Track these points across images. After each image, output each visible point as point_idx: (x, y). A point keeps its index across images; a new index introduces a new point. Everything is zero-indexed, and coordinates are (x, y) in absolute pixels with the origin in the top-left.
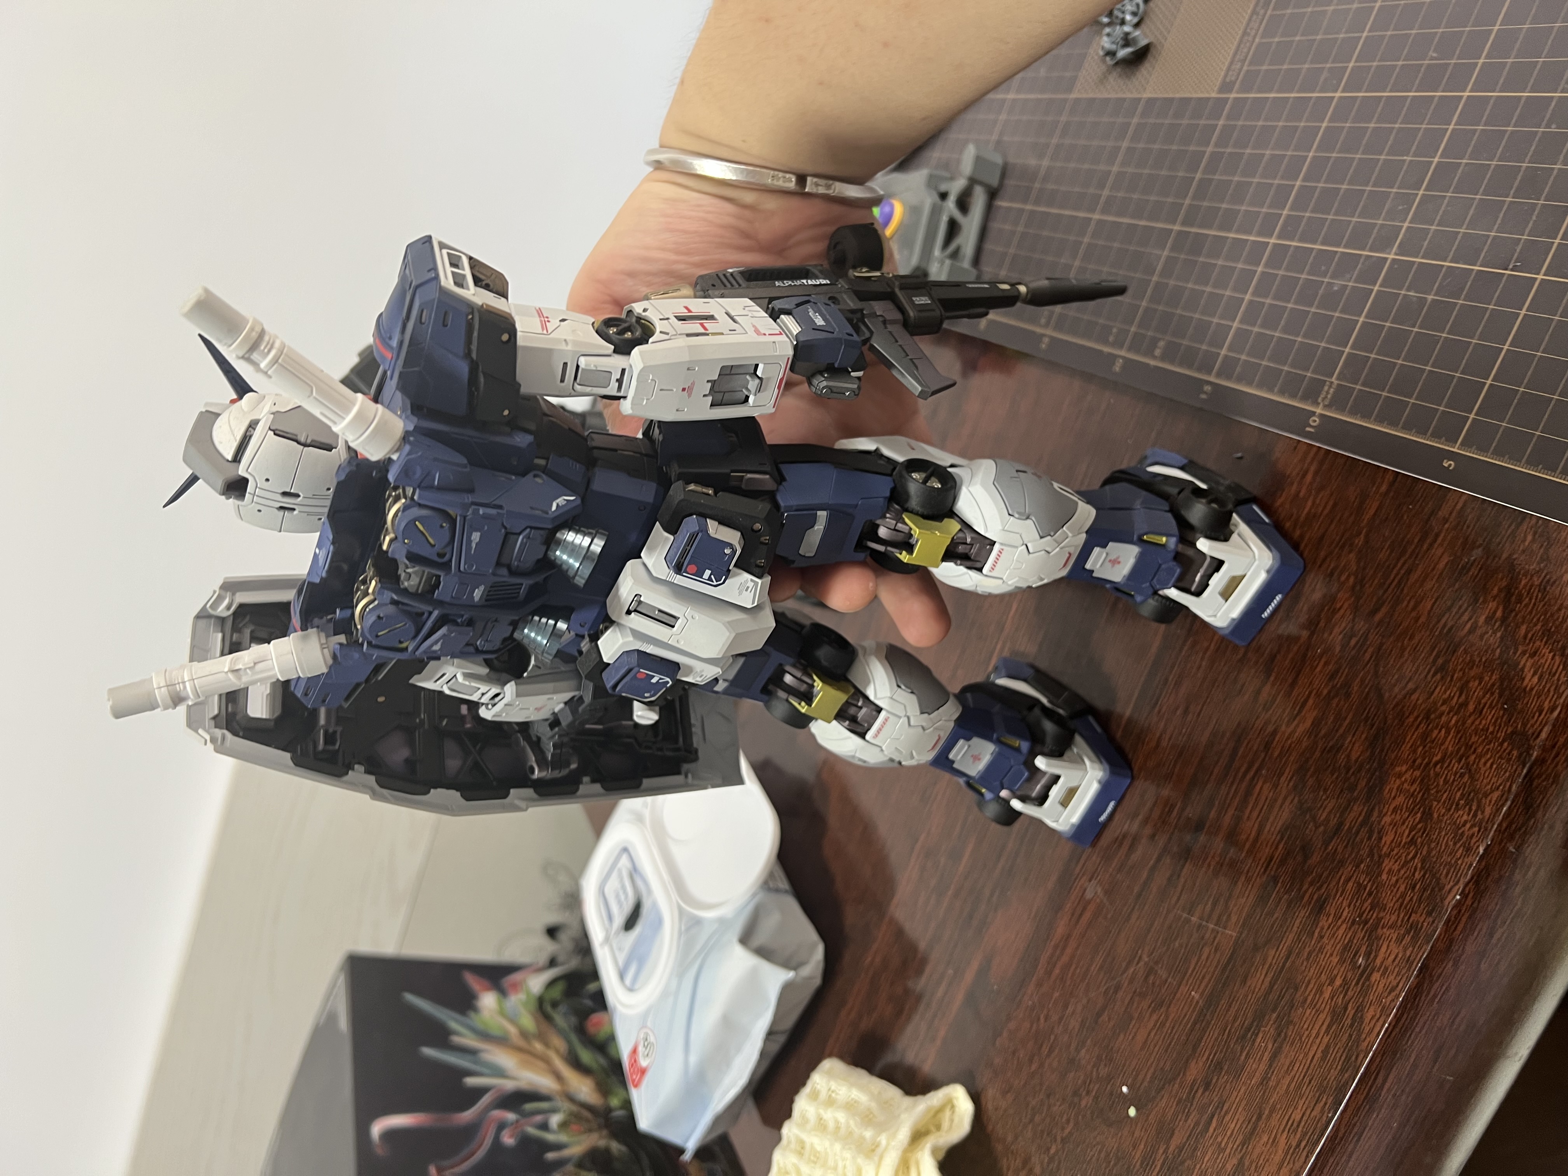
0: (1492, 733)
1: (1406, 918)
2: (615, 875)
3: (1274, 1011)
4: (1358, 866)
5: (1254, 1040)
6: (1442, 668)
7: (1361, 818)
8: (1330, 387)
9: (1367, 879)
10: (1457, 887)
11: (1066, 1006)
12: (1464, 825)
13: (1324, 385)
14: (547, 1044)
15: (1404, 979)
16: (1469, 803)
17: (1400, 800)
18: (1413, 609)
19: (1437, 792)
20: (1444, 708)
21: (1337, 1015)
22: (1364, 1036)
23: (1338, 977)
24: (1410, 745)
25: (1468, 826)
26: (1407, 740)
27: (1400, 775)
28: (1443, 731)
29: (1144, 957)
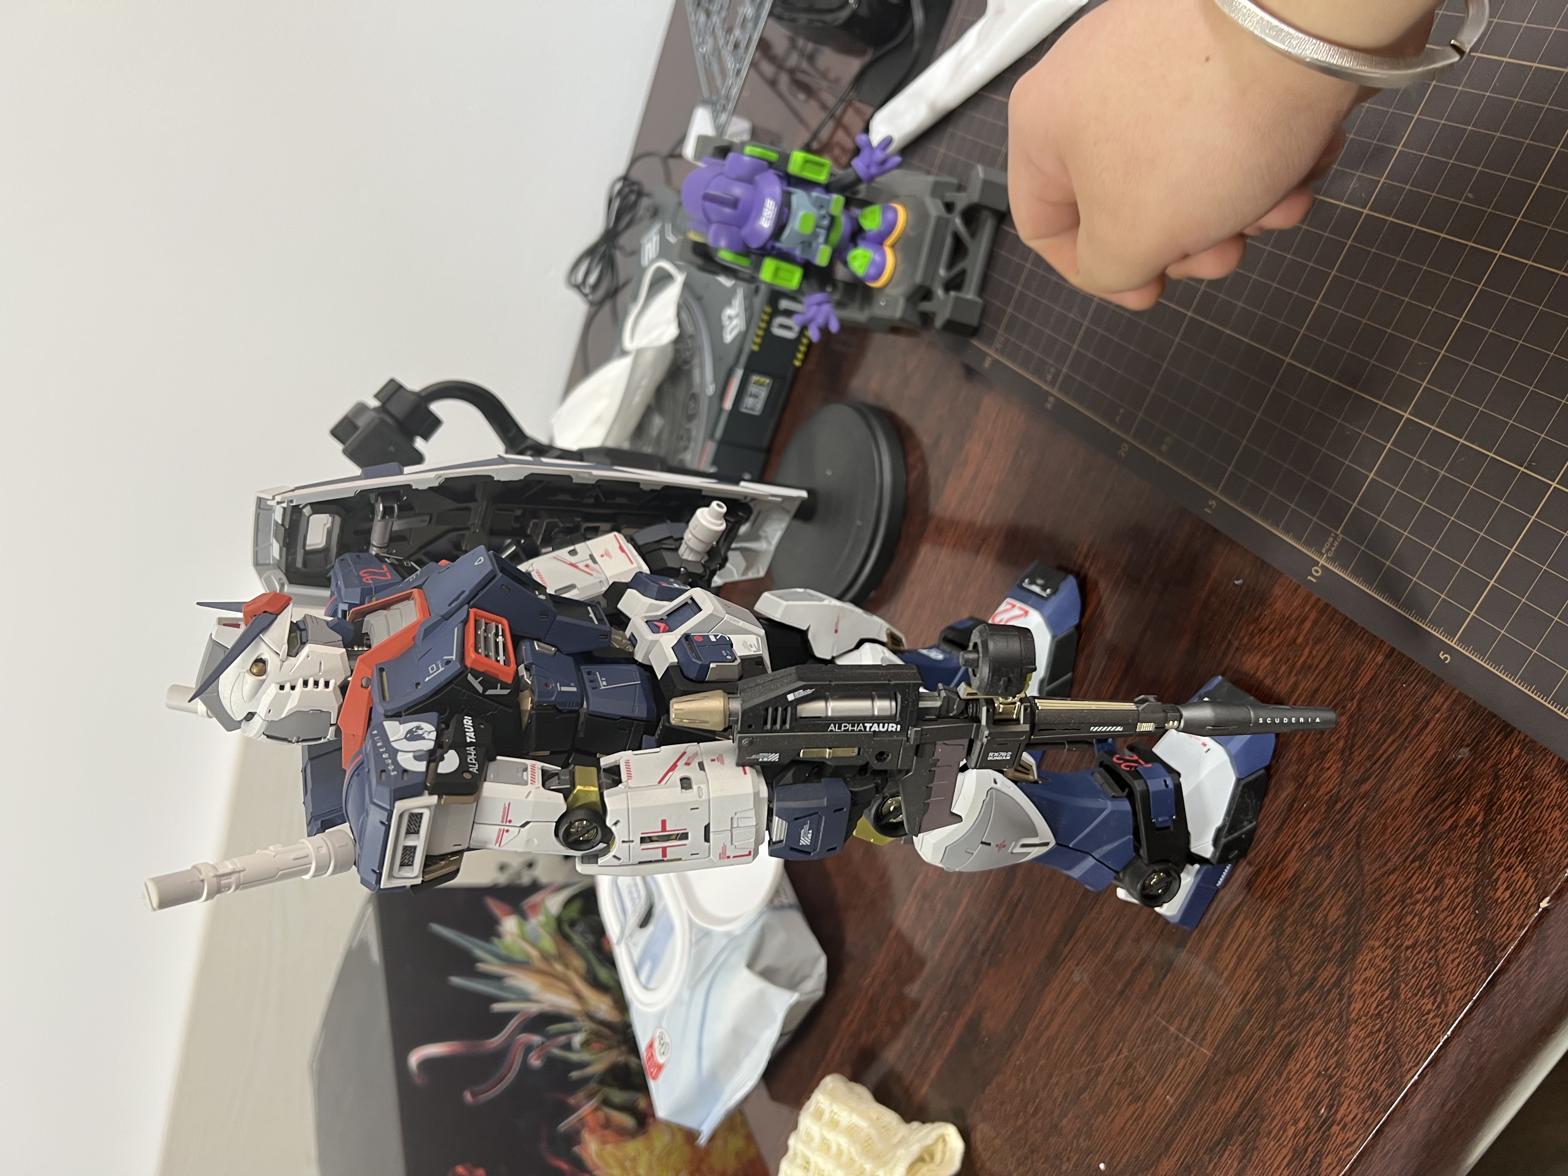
0: (1462, 933)
1: (1367, 1084)
3: (1241, 1134)
4: (1327, 1023)
5: (1221, 1156)
6: (1420, 857)
7: (1333, 979)
8: (1335, 539)
9: (1335, 1039)
11: (1050, 1077)
12: (1428, 1013)
13: (1329, 536)
14: (566, 965)
15: (1361, 1137)
16: (1434, 993)
17: (1371, 973)
18: (1399, 790)
19: (1406, 975)
20: (1419, 896)
21: (1298, 1154)
23: (1302, 1120)
24: (1384, 923)
25: (1431, 1015)
26: (1382, 917)
27: (1372, 949)
28: (1416, 919)
29: (1125, 1050)
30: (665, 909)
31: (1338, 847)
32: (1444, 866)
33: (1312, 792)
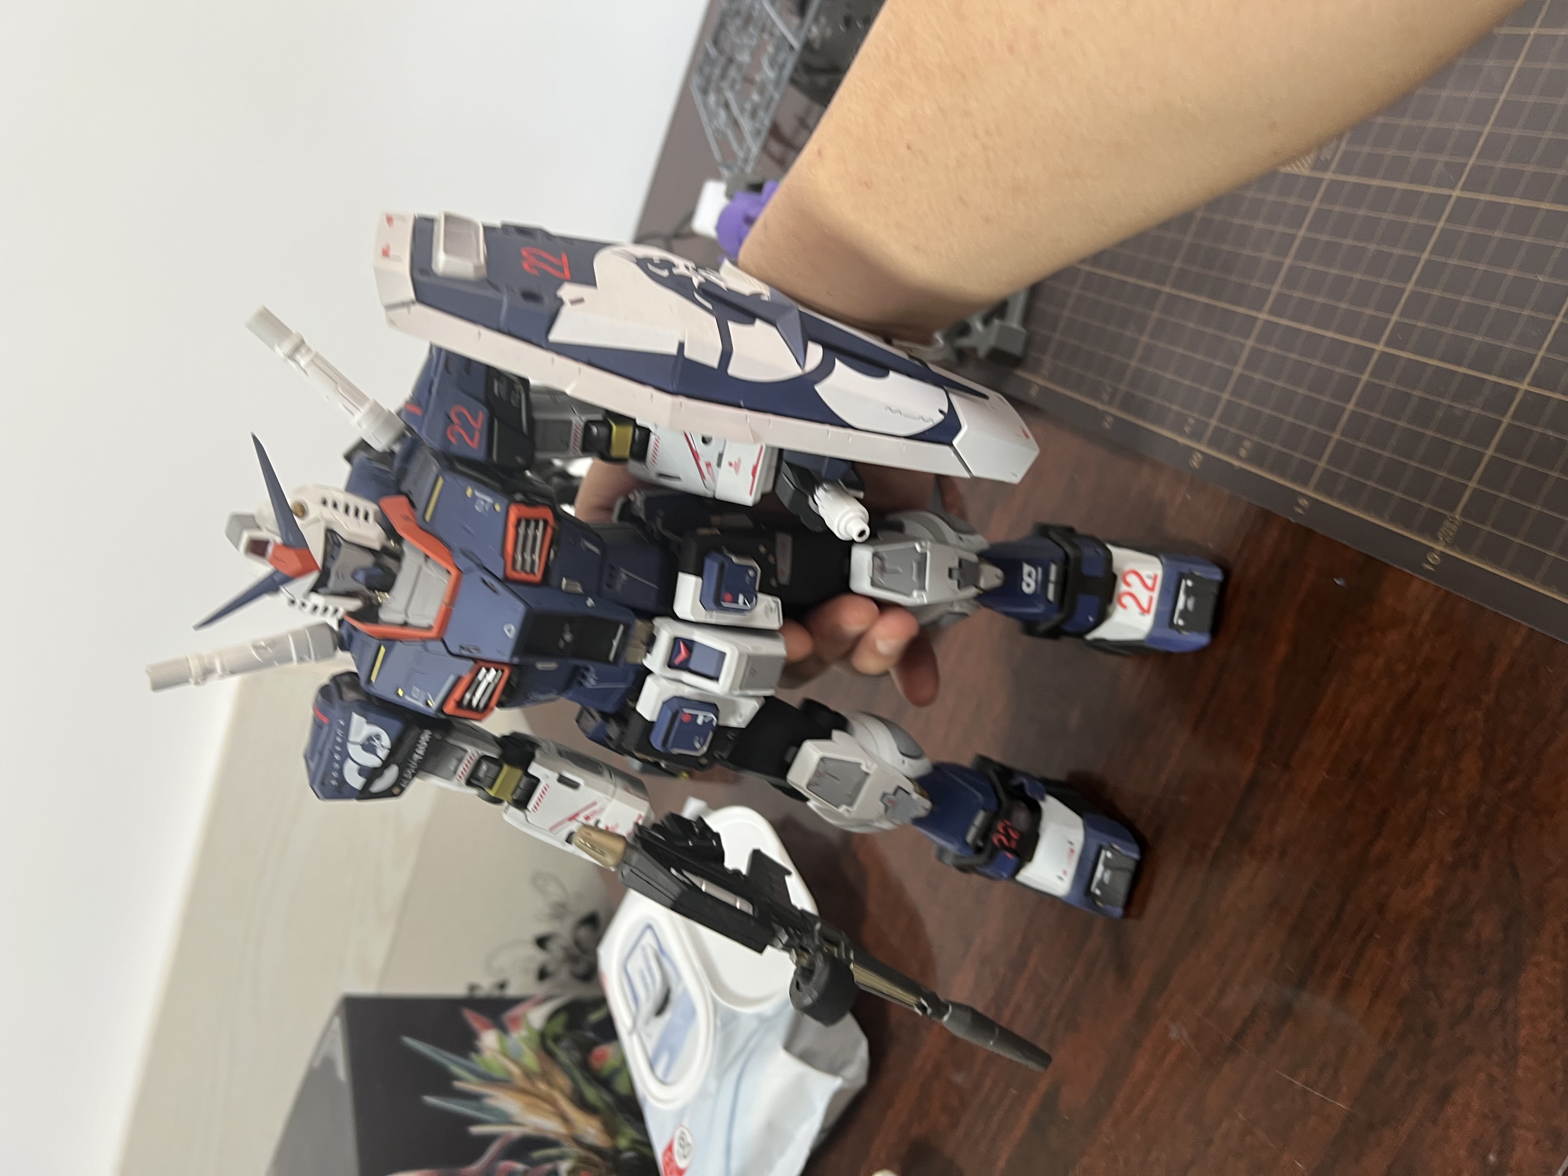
2: (638, 952)
4: (1490, 1057)
7: (1493, 1005)
8: (1452, 523)
13: (1445, 520)
14: (550, 1084)
27: (1539, 966)
30: (685, 992)
33: (1449, 797)
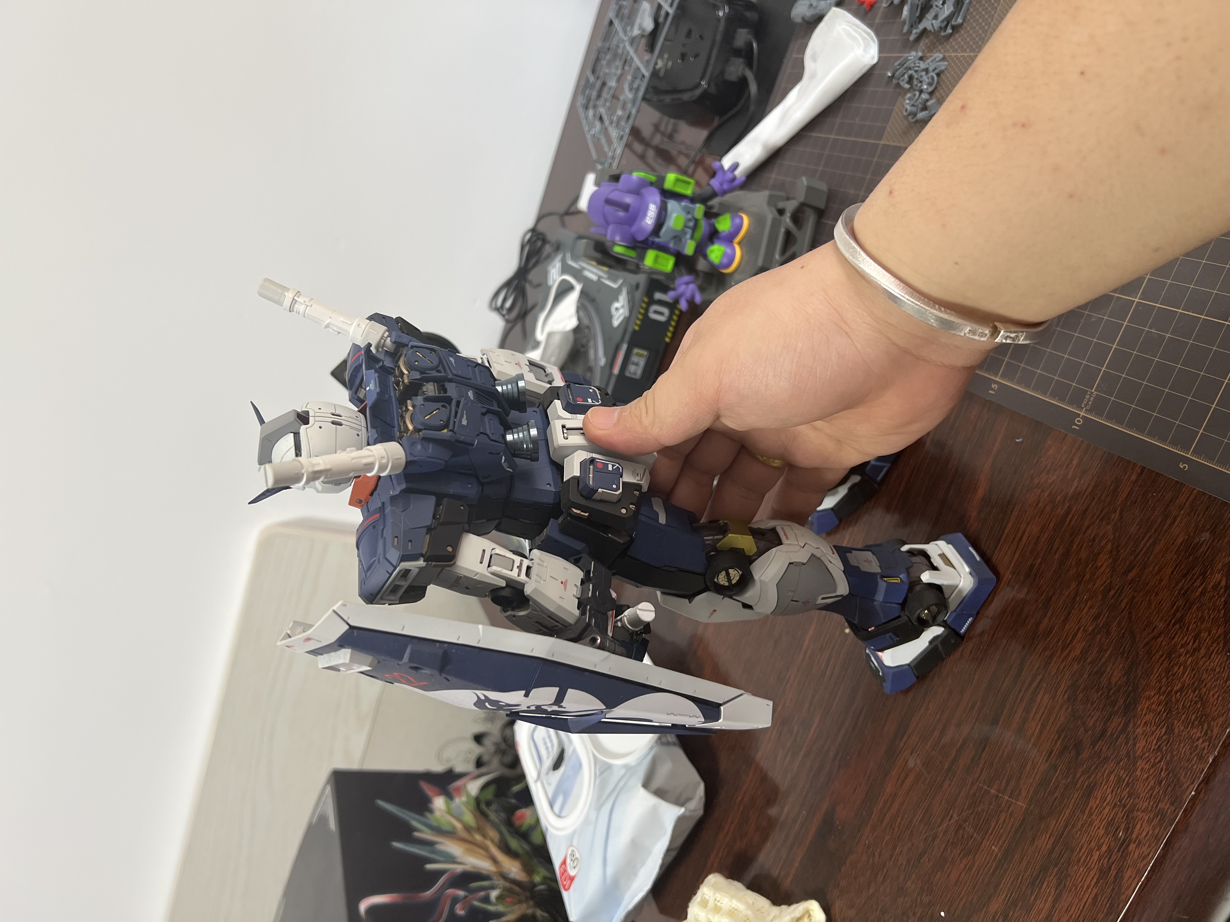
0: (1219, 673)
1: (1155, 806)
3: (1056, 866)
4: (1118, 763)
5: (1041, 888)
6: (1181, 619)
7: (1120, 728)
9: (1125, 774)
10: (1193, 786)
11: (895, 848)
12: (1198, 740)
13: (1086, 394)
14: (484, 836)
15: (1154, 850)
16: (1201, 724)
17: (1150, 716)
18: (1157, 573)
19: (1178, 713)
20: (1183, 650)
21: (1103, 873)
22: (1123, 890)
23: (1104, 845)
24: (1157, 675)
25: (1201, 741)
26: (1155, 672)
27: (1149, 698)
28: (1182, 668)
29: (955, 816)
30: (574, 751)
31: (1115, 624)
32: (1199, 624)
33: (1090, 586)
